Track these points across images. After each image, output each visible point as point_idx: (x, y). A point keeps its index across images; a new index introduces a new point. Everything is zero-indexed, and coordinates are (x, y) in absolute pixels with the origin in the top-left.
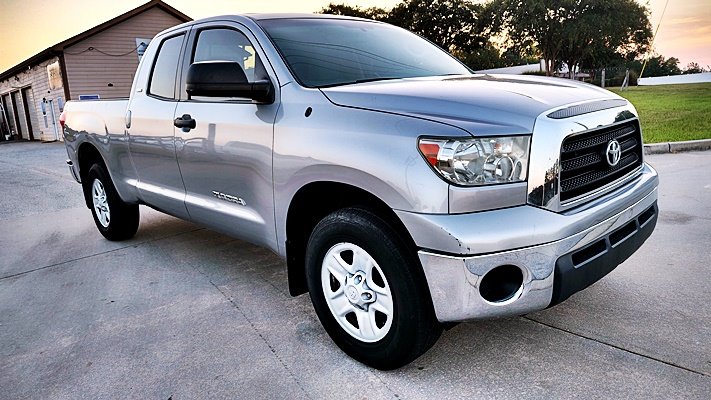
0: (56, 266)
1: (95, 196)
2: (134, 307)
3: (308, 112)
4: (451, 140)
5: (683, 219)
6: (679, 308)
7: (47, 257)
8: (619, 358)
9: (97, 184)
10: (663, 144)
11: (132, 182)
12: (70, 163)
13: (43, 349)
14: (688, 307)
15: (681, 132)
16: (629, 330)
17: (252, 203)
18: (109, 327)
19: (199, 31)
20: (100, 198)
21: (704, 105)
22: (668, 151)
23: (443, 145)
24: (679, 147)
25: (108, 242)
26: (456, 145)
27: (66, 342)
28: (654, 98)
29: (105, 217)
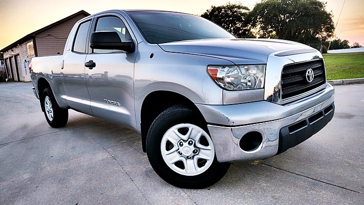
0: (25, 140)
1: (46, 105)
2: (63, 159)
3: (152, 56)
4: (224, 66)
5: (349, 116)
6: (346, 160)
7: (21, 135)
8: (314, 184)
9: (47, 99)
10: (339, 80)
11: (64, 97)
12: (34, 89)
13: (14, 180)
14: (352, 159)
15: (349, 74)
16: (320, 170)
17: (123, 104)
18: (48, 168)
19: (98, 18)
20: (48, 106)
21: (361, 62)
22: (342, 84)
23: (220, 69)
24: (348, 82)
25: (52, 128)
26: (226, 69)
27: (26, 176)
28: (336, 59)
29: (51, 116)
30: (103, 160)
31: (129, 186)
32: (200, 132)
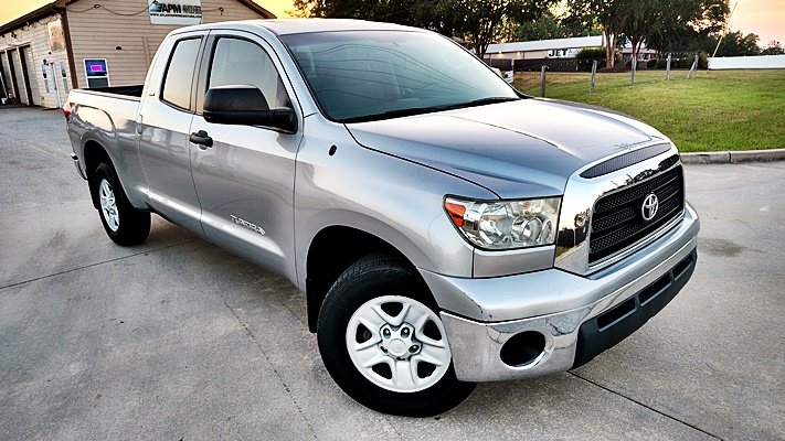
0: (61, 276)
1: (102, 196)
2: (147, 329)
3: (333, 150)
4: (479, 202)
5: (730, 250)
6: (710, 361)
7: (53, 261)
8: (640, 417)
9: (105, 185)
10: (722, 153)
12: (75, 158)
13: (50, 377)
14: (719, 359)
15: (746, 137)
16: (657, 384)
17: (270, 234)
18: (119, 355)
19: (218, 38)
20: (108, 200)
21: (775, 104)
22: (729, 161)
23: (469, 206)
24: (741, 158)
25: (117, 247)
26: (484, 206)
27: (75, 369)
28: (723, 89)
29: (114, 220)
30: (227, 337)
31: (281, 404)
32: (423, 313)
